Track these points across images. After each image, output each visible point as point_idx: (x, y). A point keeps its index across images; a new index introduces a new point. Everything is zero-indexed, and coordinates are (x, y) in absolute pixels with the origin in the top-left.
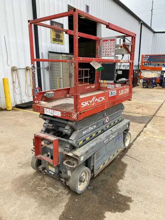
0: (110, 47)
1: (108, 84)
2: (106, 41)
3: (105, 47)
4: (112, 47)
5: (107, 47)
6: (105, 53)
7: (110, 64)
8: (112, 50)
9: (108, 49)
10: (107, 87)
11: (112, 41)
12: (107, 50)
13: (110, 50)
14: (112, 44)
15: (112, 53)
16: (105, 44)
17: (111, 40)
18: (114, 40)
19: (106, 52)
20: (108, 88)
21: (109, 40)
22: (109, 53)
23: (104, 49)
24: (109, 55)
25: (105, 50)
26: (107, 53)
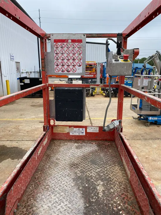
0: (71, 55)
1: (70, 126)
2: (63, 41)
3: (60, 55)
4: (76, 55)
5: (65, 55)
6: (60, 67)
7: (75, 90)
8: (77, 61)
9: (68, 60)
10: (69, 133)
11: (77, 44)
12: (65, 61)
13: (71, 61)
14: (77, 49)
15: (76, 67)
16: (60, 49)
17: (73, 41)
18: (80, 41)
19: (63, 66)
20: (71, 134)
21: (70, 41)
22: (71, 67)
23: (57, 59)
24: (71, 72)
25: (60, 61)
26: (66, 67)
